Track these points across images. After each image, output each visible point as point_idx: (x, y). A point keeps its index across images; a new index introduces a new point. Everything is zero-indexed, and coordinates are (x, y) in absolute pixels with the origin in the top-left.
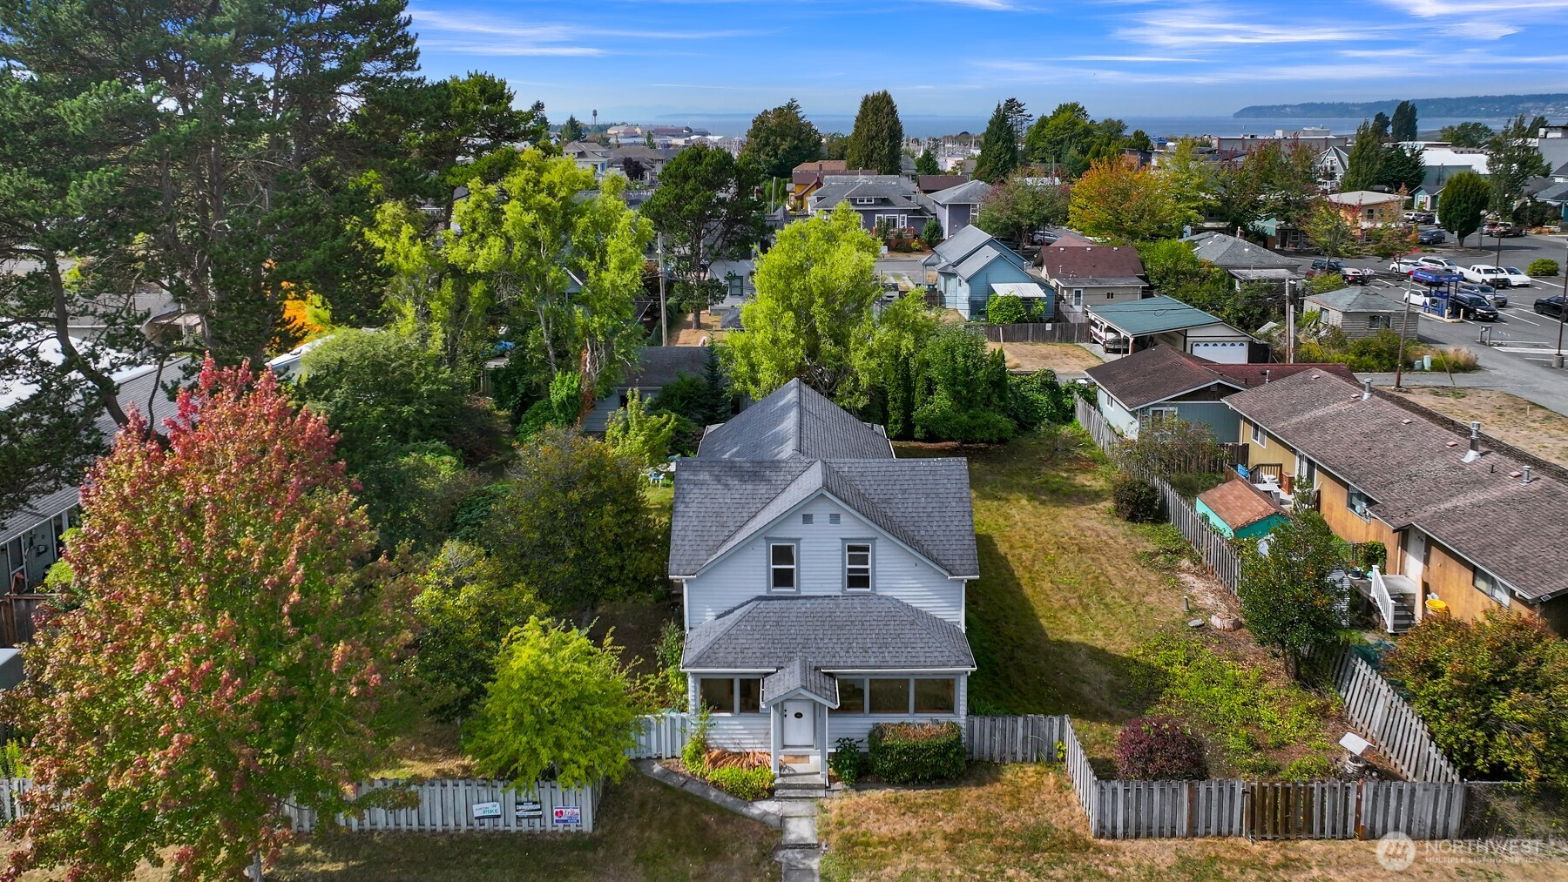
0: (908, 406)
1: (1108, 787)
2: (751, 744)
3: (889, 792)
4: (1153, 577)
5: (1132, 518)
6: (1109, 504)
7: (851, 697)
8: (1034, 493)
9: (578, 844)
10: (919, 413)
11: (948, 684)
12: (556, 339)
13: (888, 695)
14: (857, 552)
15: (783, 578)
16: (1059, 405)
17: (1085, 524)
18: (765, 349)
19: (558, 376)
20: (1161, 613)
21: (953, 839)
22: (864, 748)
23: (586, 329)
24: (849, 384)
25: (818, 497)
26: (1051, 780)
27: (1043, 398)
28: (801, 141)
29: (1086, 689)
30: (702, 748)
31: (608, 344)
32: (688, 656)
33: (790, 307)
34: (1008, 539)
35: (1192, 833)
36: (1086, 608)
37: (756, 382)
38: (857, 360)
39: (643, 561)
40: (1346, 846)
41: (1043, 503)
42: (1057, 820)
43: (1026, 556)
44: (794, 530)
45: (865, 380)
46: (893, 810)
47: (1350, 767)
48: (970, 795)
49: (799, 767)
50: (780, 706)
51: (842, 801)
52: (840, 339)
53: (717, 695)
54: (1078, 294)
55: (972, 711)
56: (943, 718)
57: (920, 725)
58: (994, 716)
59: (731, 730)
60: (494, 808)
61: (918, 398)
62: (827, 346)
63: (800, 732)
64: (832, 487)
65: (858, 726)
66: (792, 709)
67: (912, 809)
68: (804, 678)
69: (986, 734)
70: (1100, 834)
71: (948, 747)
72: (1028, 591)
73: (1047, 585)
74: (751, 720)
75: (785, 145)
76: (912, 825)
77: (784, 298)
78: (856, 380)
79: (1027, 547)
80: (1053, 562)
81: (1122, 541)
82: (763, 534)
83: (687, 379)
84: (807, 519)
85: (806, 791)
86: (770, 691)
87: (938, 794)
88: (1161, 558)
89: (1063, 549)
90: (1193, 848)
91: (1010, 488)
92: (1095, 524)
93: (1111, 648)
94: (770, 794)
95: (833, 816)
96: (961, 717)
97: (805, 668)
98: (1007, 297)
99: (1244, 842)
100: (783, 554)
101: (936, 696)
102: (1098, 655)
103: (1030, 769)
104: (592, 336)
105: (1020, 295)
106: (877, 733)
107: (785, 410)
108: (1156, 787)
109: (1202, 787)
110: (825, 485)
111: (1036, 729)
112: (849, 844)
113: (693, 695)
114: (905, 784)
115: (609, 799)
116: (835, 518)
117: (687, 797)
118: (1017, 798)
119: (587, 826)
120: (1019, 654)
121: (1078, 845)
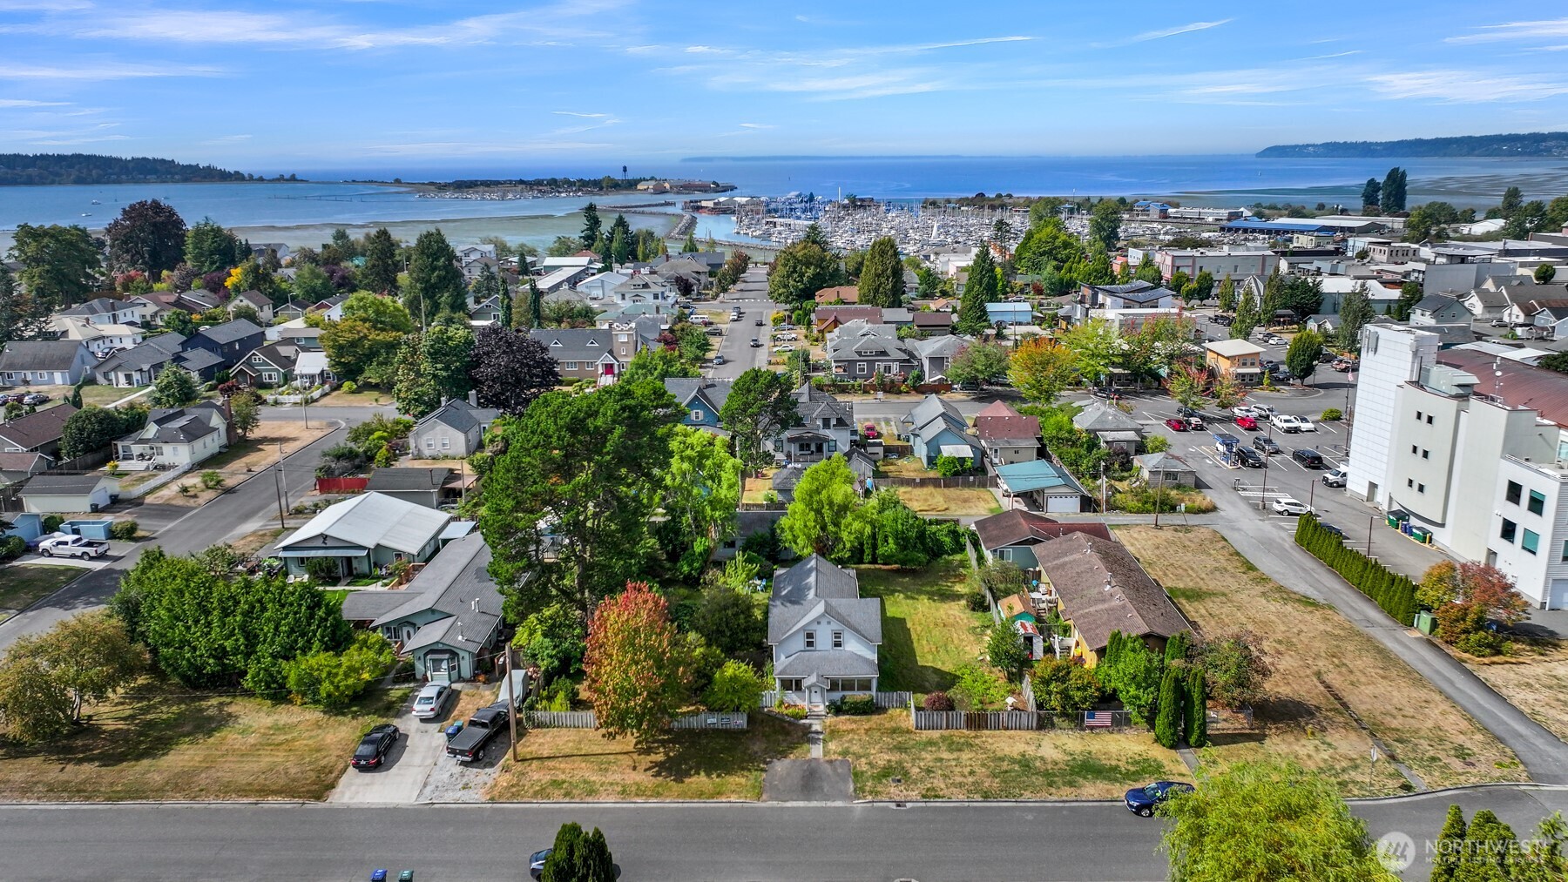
0: (875, 547)
1: (919, 713)
2: (799, 702)
3: (848, 717)
4: (972, 638)
5: (973, 609)
6: (963, 602)
7: (834, 686)
8: (931, 596)
9: (742, 732)
10: (880, 551)
11: (870, 681)
12: (695, 519)
13: (848, 685)
14: (837, 635)
15: (810, 644)
16: (958, 542)
17: (951, 612)
18: (800, 529)
19: (699, 539)
20: (969, 654)
21: (867, 731)
22: (839, 703)
23: (712, 517)
24: (841, 546)
25: (823, 615)
26: (905, 713)
27: (947, 540)
28: (822, 268)
29: (927, 684)
30: (782, 703)
31: (723, 525)
32: (776, 672)
33: (812, 509)
34: (913, 620)
35: (948, 728)
36: (938, 652)
37: (796, 543)
38: (844, 535)
39: (756, 637)
40: (998, 732)
41: (934, 601)
42: (903, 725)
43: (919, 629)
44: (814, 627)
45: (848, 545)
46: (848, 722)
47: (1009, 709)
48: (875, 718)
49: (815, 709)
50: (809, 688)
51: (831, 720)
52: (837, 524)
53: (787, 685)
54: (996, 451)
55: (879, 690)
56: (868, 693)
57: (859, 696)
58: (885, 692)
59: (792, 697)
60: (715, 721)
61: (879, 542)
62: (831, 528)
63: (817, 698)
64: (829, 611)
65: (837, 696)
66: (813, 690)
67: (855, 722)
68: (818, 678)
69: (883, 698)
70: (917, 728)
71: (868, 702)
72: (915, 645)
73: (924, 642)
74: (799, 693)
75: (810, 272)
76: (854, 726)
77: (809, 504)
78: (844, 545)
79: (921, 624)
80: (930, 632)
81: (965, 621)
82: (803, 628)
83: (760, 534)
84: (819, 623)
85: (818, 716)
86: (805, 684)
87: (864, 717)
88: (978, 630)
89: (936, 625)
90: (946, 733)
91: (920, 592)
92: (956, 613)
93: (943, 669)
94: (806, 717)
95: (828, 724)
96: (874, 692)
97: (818, 675)
98: (949, 458)
99: (965, 731)
100: (810, 636)
101: (865, 685)
102: (936, 671)
103: (898, 710)
104: (715, 521)
105: (957, 456)
106: (843, 698)
107: (810, 570)
108: (935, 713)
109: (950, 713)
110: (826, 611)
111: (900, 696)
112: (832, 732)
113: (778, 684)
114: (853, 714)
115: (751, 719)
116: (829, 623)
117: (777, 718)
118: (891, 718)
119: (745, 726)
120: (905, 671)
121: (908, 732)
